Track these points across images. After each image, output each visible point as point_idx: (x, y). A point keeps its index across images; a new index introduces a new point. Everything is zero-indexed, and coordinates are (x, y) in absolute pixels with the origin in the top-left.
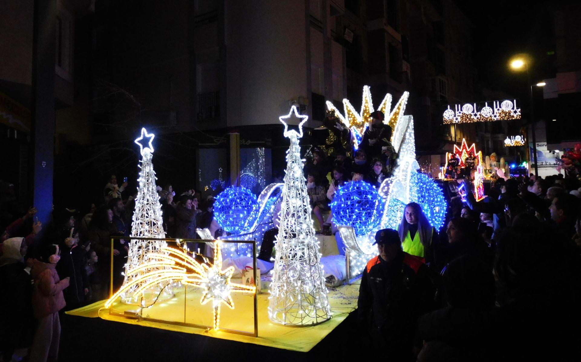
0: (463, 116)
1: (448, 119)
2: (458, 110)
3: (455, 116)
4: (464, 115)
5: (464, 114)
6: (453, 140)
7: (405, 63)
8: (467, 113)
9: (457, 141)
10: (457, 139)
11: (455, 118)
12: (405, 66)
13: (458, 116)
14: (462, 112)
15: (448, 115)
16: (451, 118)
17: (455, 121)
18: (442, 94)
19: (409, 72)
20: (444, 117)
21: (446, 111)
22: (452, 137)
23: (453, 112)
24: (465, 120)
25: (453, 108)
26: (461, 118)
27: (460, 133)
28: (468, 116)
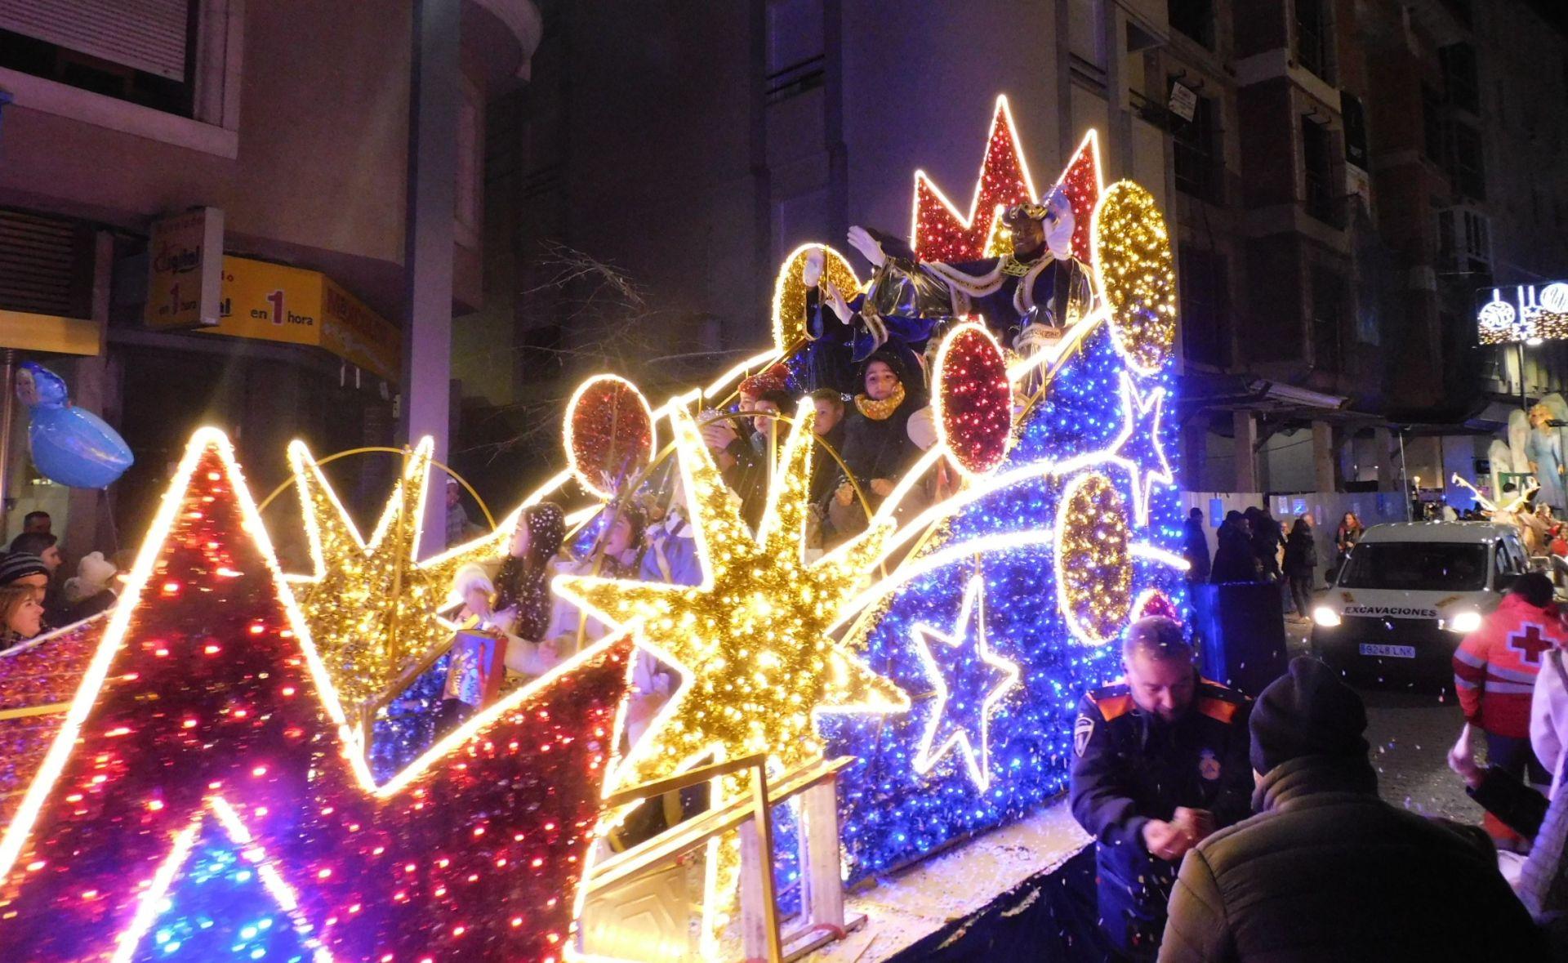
0: (1543, 320)
1: (1493, 330)
2: (1527, 303)
3: (1517, 320)
4: (1546, 318)
5: (1548, 313)
6: (1516, 391)
7: (1352, 169)
8: (1557, 311)
9: (1527, 396)
10: (1528, 387)
11: (1516, 327)
12: (1354, 179)
13: (1528, 319)
14: (1539, 308)
15: (1494, 317)
16: (1504, 325)
17: (1519, 336)
18: (1473, 257)
19: (1366, 196)
20: (1483, 323)
21: (1488, 307)
22: (1510, 383)
23: (1511, 309)
24: (1551, 332)
25: (1510, 297)
26: (1538, 325)
27: (1538, 369)
28: (1559, 318)
